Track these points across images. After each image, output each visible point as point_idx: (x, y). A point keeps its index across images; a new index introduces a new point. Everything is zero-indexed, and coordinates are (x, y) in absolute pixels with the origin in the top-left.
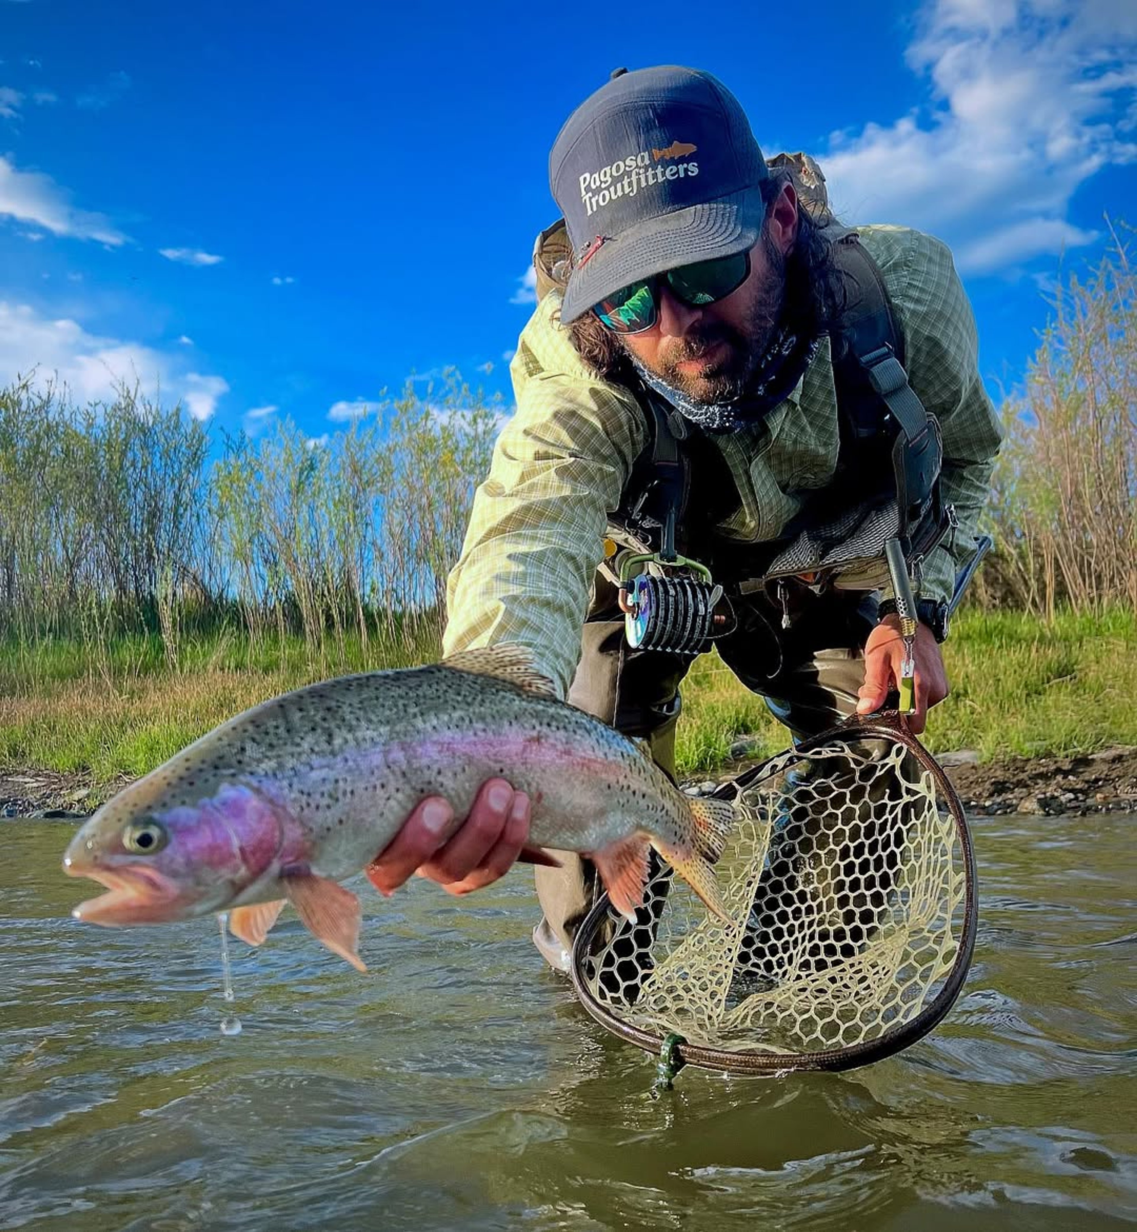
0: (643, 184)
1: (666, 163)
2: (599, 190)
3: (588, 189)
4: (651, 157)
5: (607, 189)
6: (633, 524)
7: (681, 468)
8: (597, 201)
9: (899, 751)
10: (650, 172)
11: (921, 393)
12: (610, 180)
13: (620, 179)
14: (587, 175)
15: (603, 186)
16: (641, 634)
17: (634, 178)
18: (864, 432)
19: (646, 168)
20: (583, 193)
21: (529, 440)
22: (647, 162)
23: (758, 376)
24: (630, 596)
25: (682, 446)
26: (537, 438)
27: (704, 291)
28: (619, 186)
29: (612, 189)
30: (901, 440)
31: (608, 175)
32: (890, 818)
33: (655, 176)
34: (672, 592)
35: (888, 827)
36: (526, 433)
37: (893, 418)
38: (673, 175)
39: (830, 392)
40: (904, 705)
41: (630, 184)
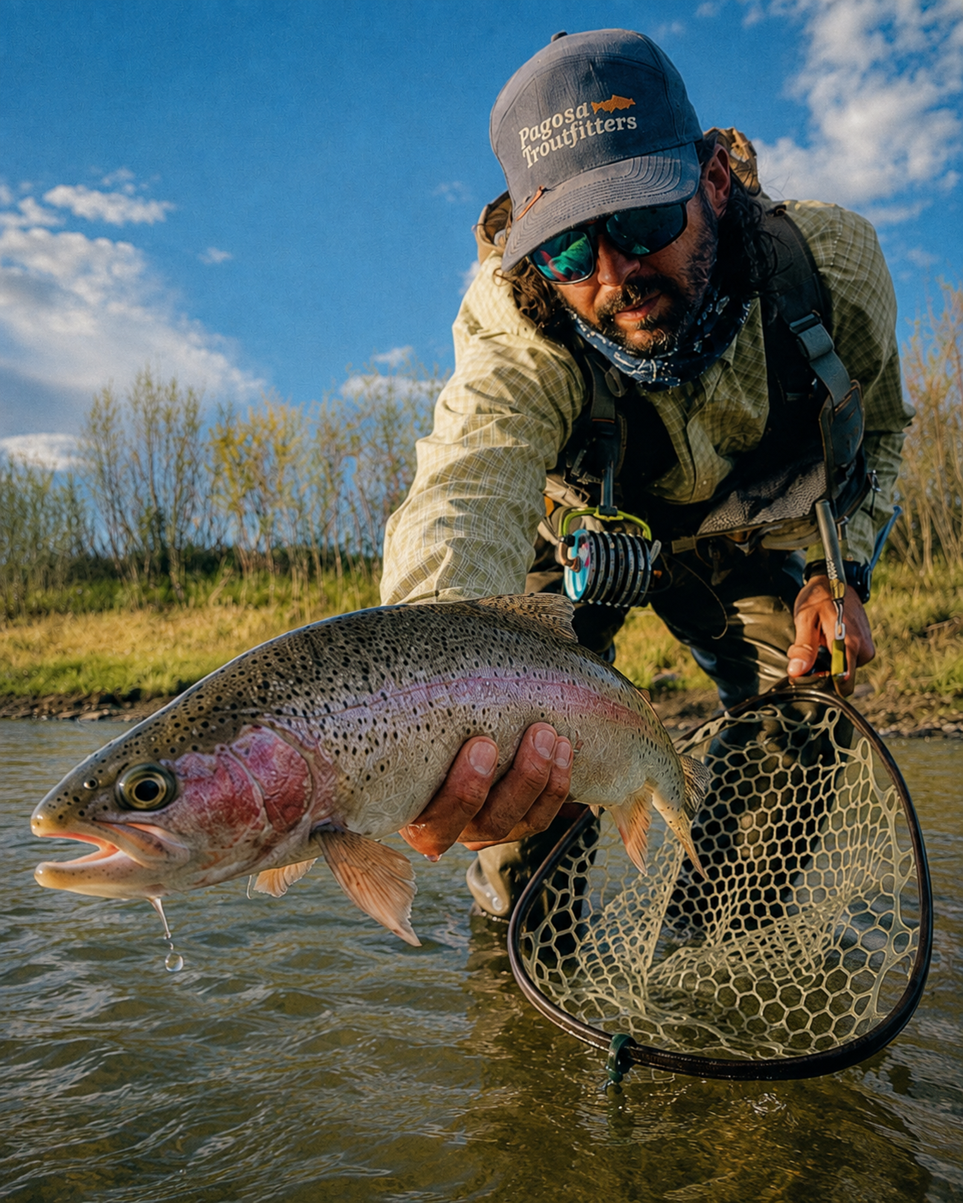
0: (583, 136)
1: (604, 115)
2: (539, 141)
3: (528, 142)
4: (590, 109)
5: (547, 140)
6: (571, 480)
7: (617, 423)
8: (539, 153)
9: (832, 716)
10: (589, 125)
11: (846, 360)
12: (550, 132)
13: (560, 131)
14: (526, 129)
15: (544, 138)
16: (580, 589)
17: (573, 130)
18: (791, 397)
19: (585, 120)
20: (523, 147)
21: (470, 394)
22: (586, 114)
23: (695, 332)
24: (570, 550)
25: (619, 404)
26: (479, 393)
27: (641, 244)
28: (558, 138)
29: (552, 141)
30: (827, 405)
31: (548, 126)
32: (823, 782)
33: (594, 128)
34: (612, 546)
35: (821, 791)
36: (468, 387)
37: (820, 382)
38: (611, 127)
39: (760, 356)
40: (836, 667)
41: (570, 137)
